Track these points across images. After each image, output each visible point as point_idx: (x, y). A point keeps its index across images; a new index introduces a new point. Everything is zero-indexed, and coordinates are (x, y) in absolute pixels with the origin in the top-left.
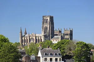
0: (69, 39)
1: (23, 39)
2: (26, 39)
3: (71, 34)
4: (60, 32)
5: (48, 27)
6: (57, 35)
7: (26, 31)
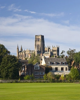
0: (57, 54)
1: (20, 54)
2: (22, 54)
3: (58, 51)
4: (49, 48)
5: (40, 44)
6: (47, 51)
7: (22, 48)
